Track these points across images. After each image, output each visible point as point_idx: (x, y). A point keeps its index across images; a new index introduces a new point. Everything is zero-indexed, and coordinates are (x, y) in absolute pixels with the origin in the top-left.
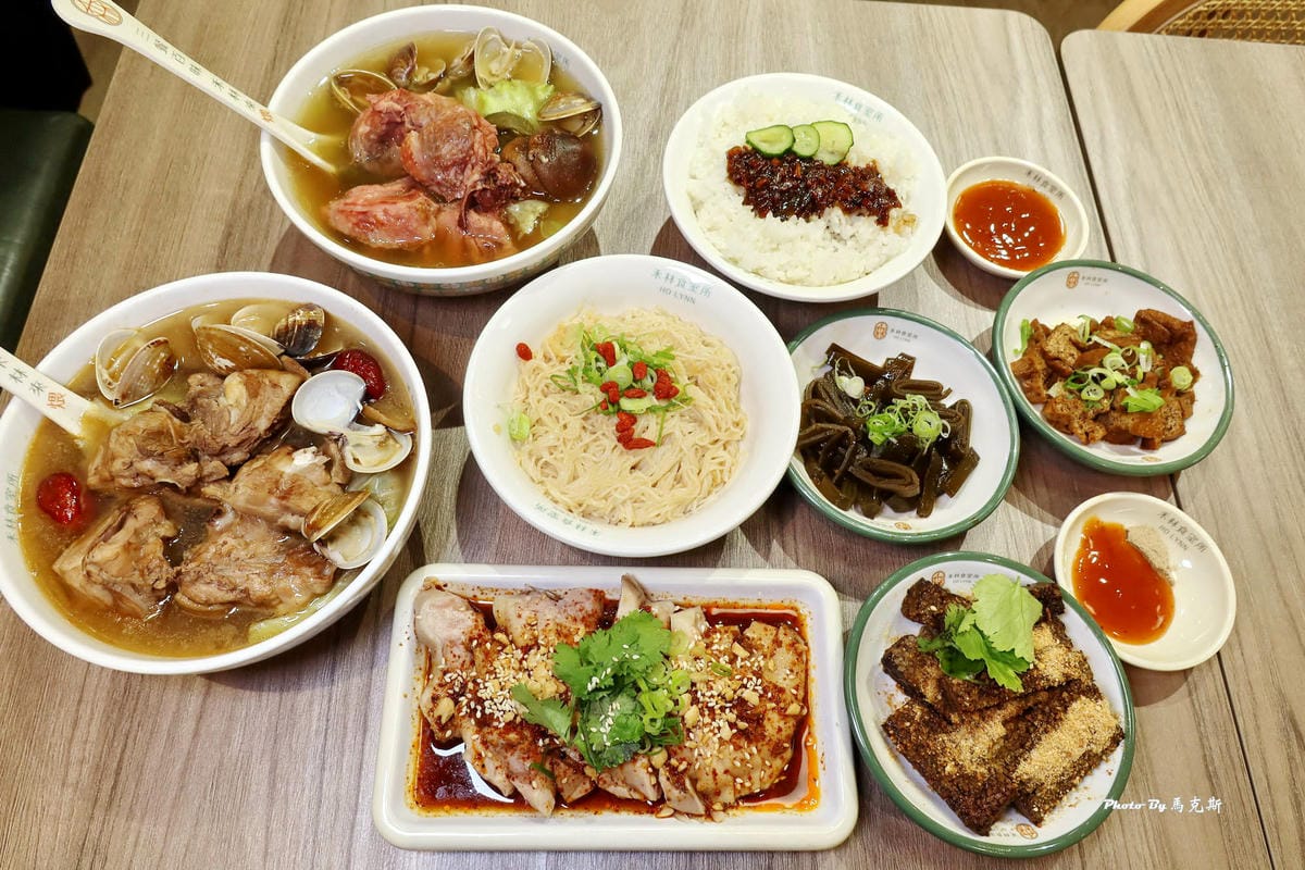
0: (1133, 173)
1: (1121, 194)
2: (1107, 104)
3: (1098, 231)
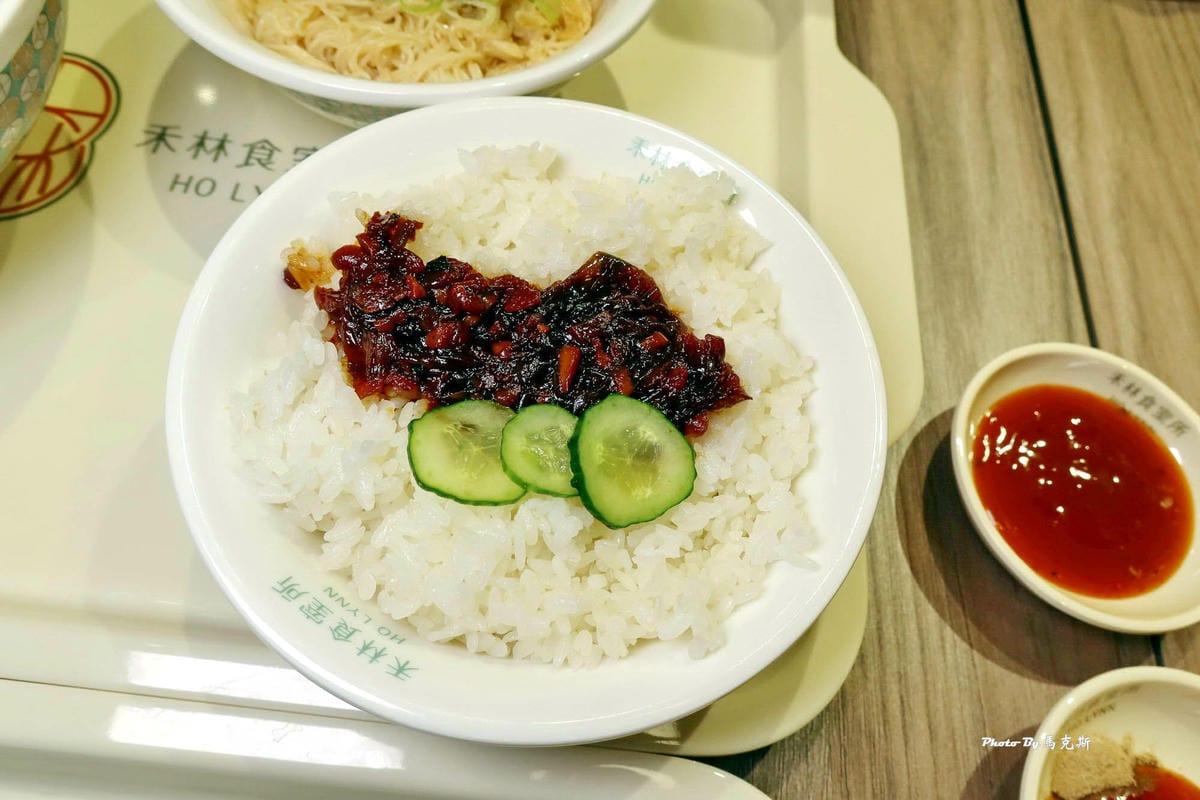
0: (1125, 177)
1: (1105, 204)
2: (1090, 72)
3: (1063, 257)
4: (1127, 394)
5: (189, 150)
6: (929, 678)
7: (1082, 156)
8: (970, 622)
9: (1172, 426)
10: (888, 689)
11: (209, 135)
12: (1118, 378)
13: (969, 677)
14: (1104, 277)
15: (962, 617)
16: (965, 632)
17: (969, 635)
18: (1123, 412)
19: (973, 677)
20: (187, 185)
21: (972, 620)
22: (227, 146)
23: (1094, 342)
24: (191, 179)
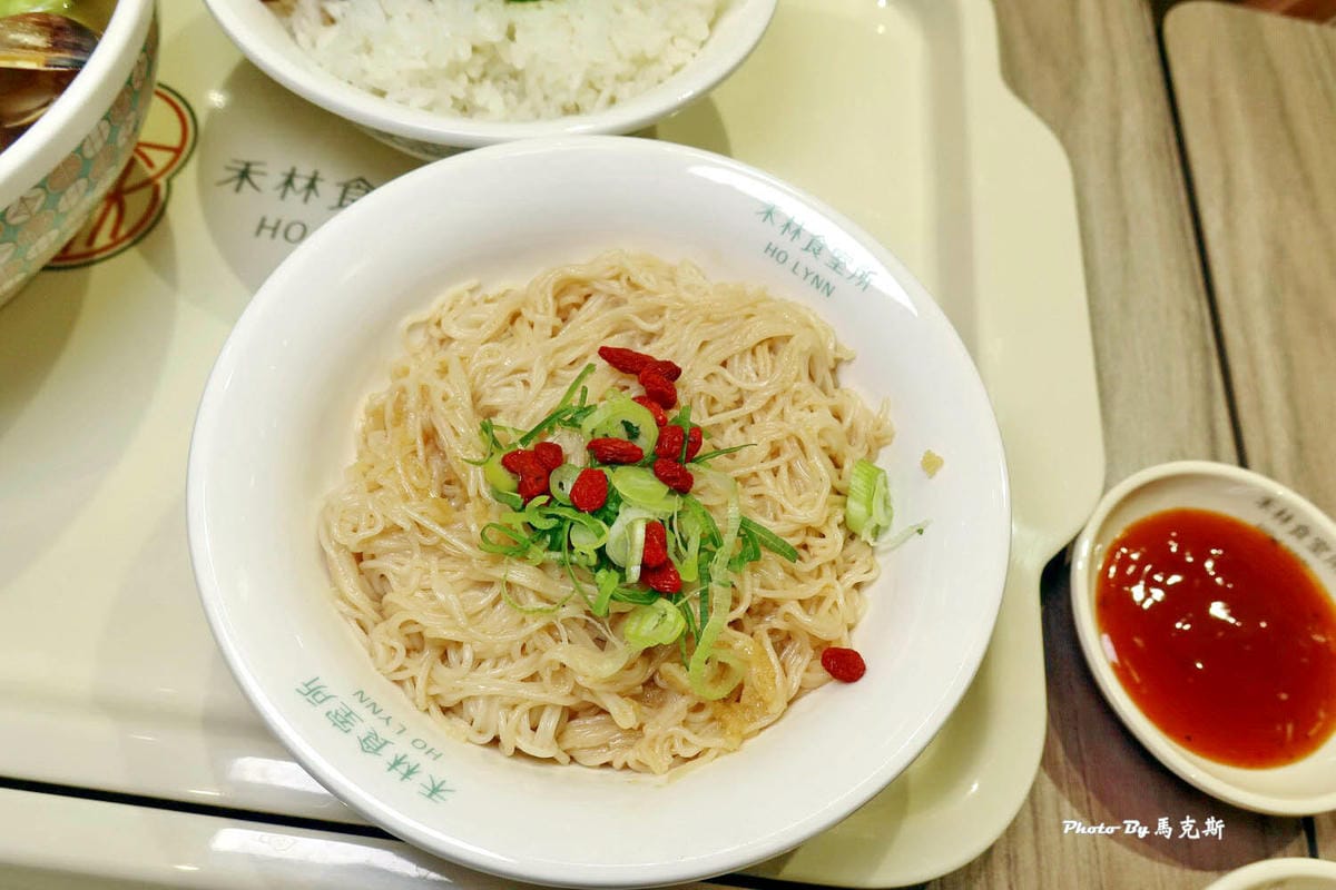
4: (1277, 521)
5: (277, 188)
6: (1044, 863)
7: (1229, 224)
8: (1091, 794)
9: (1329, 560)
10: (995, 877)
11: (297, 172)
12: (1267, 502)
13: (1089, 862)
14: (1255, 374)
15: (1083, 788)
16: (1085, 806)
17: (1090, 811)
18: (1273, 542)
19: (1094, 861)
20: (275, 229)
21: (1095, 792)
22: (319, 185)
23: (1243, 462)
24: (279, 222)
